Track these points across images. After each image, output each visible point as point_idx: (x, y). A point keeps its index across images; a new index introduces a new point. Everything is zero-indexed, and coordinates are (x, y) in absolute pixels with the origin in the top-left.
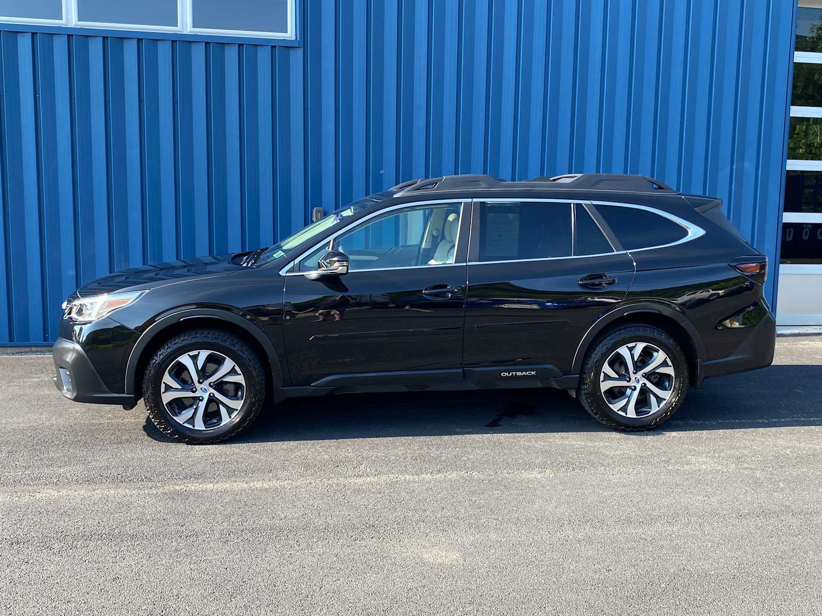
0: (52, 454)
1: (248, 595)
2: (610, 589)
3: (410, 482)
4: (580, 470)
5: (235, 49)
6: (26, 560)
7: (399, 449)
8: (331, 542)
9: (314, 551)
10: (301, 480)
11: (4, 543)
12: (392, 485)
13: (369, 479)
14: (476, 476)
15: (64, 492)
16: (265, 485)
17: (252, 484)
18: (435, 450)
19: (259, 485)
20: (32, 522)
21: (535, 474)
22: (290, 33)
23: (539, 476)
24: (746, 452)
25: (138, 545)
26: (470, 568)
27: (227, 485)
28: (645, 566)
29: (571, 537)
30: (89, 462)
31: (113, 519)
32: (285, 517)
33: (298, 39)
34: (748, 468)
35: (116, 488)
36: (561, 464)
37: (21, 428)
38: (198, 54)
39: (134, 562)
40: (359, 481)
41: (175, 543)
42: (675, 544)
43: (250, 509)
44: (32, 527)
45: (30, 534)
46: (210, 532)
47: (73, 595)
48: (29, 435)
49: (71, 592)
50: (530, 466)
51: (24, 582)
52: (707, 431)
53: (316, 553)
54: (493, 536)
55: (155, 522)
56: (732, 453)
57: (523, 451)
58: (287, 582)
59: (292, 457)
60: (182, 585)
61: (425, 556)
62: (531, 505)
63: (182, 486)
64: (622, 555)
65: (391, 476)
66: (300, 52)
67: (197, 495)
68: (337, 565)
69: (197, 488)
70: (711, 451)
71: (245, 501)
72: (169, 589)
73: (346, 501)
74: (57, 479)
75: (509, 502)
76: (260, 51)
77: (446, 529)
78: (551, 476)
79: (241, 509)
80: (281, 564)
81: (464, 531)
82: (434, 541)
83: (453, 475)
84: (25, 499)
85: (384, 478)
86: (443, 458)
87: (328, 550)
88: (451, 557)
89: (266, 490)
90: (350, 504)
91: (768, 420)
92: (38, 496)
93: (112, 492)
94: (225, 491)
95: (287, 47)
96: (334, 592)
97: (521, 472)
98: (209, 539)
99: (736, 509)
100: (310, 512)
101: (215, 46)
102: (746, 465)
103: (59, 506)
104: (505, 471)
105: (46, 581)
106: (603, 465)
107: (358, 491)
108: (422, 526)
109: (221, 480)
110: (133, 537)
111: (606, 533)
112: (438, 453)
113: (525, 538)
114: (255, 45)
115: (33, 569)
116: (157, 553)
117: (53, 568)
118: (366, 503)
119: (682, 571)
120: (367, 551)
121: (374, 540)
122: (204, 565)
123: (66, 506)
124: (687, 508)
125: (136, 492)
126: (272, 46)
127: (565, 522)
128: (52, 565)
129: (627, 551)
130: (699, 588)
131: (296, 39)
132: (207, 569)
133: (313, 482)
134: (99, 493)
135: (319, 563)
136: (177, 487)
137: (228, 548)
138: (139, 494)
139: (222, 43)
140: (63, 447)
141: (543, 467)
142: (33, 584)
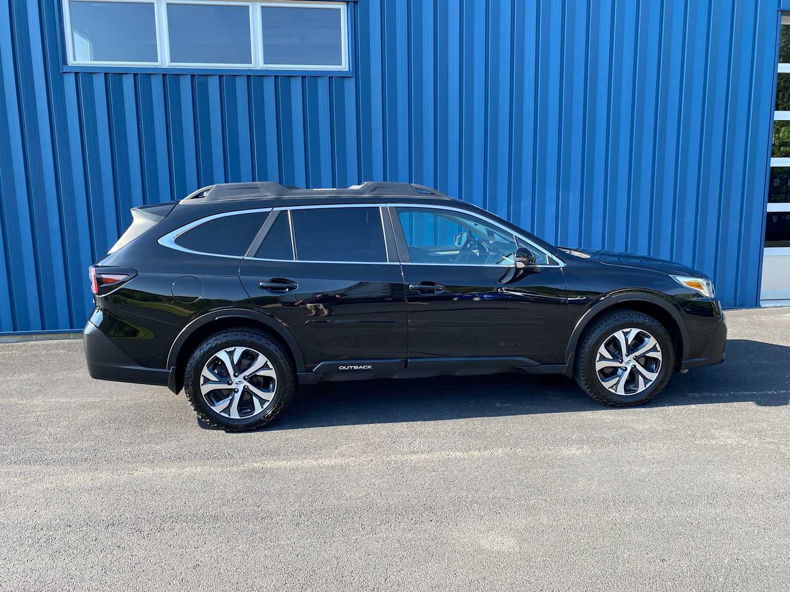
0: (151, 431)
1: (318, 587)
2: (669, 583)
3: (460, 460)
4: (614, 445)
5: (299, 80)
6: (118, 544)
7: (447, 425)
8: (393, 526)
9: (378, 536)
10: (364, 457)
11: (101, 524)
12: (445, 462)
13: (423, 456)
14: (520, 453)
15: (158, 470)
16: (332, 462)
17: (320, 462)
18: (479, 426)
19: (326, 462)
20: (128, 501)
21: (574, 451)
22: (344, 66)
23: (578, 453)
24: (764, 425)
25: (218, 527)
26: (526, 556)
27: (299, 463)
28: (697, 555)
29: (619, 521)
30: (182, 439)
31: (199, 499)
32: (350, 498)
33: (351, 70)
34: (771, 442)
35: (203, 466)
36: (596, 440)
37: (128, 405)
38: (269, 86)
39: (214, 548)
40: (414, 458)
41: (251, 526)
42: (722, 529)
43: (319, 488)
44: (127, 508)
45: (124, 515)
46: (283, 513)
47: (157, 586)
48: (134, 412)
49: (154, 582)
50: (569, 442)
51: (114, 569)
52: (723, 404)
53: (380, 538)
54: (544, 519)
55: (235, 502)
56: (751, 426)
57: (559, 426)
58: (354, 572)
59: (355, 433)
60: (256, 575)
61: (483, 542)
62: (575, 484)
63: (260, 464)
64: (672, 542)
65: (443, 453)
66: (353, 80)
67: (273, 473)
68: (402, 553)
69: (272, 465)
70: (731, 425)
71: (315, 479)
72: (245, 579)
73: (404, 480)
74: (153, 457)
75: (555, 481)
76: (320, 81)
77: (499, 511)
78: (589, 452)
79: (311, 489)
80: (348, 550)
81: (516, 514)
82: (489, 525)
83: (500, 452)
84: (124, 478)
85: (437, 455)
86: (488, 434)
87: (391, 535)
88: (506, 544)
89: (333, 467)
90: (408, 482)
91: (776, 392)
92: (136, 474)
93: (199, 470)
94: (297, 469)
95: (342, 77)
96: (399, 585)
97: (561, 449)
98: (282, 521)
99: (772, 488)
100: (372, 492)
101: (282, 80)
102: (768, 440)
103: (153, 485)
104: (546, 448)
105: (134, 568)
106: (635, 440)
107: (414, 469)
108: (476, 508)
109: (293, 457)
110: (215, 518)
111: (652, 515)
112: (483, 428)
113: (575, 521)
114: (316, 76)
115: (123, 555)
116: (234, 536)
117: (141, 554)
118: (423, 483)
119: (736, 561)
120: (427, 536)
121: (433, 523)
122: (277, 551)
123: (159, 485)
124: (724, 488)
125: (219, 470)
126: (329, 77)
127: (610, 503)
128: (141, 550)
129: (676, 537)
130: (758, 583)
131: (350, 70)
132: (280, 556)
133: (374, 459)
134: (187, 471)
135: (383, 550)
136: (255, 465)
137: (299, 531)
138: (222, 472)
139: (288, 77)
140: (161, 424)
141: (580, 442)
142: (121, 572)
